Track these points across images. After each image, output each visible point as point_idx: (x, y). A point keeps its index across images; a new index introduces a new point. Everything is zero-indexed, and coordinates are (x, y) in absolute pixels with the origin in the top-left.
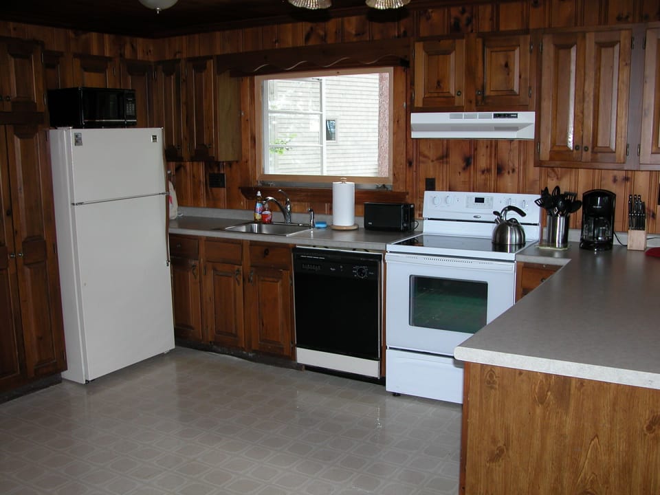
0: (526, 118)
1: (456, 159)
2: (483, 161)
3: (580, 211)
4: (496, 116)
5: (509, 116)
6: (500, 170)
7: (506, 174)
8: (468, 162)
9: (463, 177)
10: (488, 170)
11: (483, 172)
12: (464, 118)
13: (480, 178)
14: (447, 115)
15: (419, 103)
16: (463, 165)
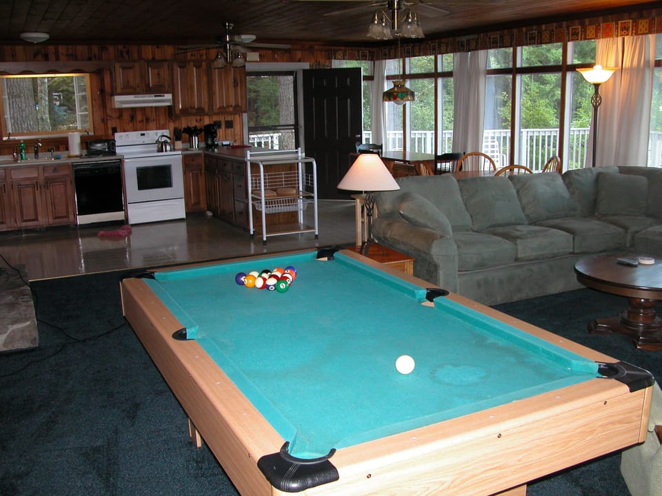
0: (169, 96)
1: (126, 116)
2: (139, 117)
3: (203, 133)
4: (155, 96)
5: (160, 96)
6: (148, 120)
7: (150, 122)
8: (133, 118)
9: (131, 125)
10: (142, 121)
11: (140, 122)
12: (140, 98)
13: (139, 125)
14: (133, 96)
15: (119, 91)
16: (130, 119)
